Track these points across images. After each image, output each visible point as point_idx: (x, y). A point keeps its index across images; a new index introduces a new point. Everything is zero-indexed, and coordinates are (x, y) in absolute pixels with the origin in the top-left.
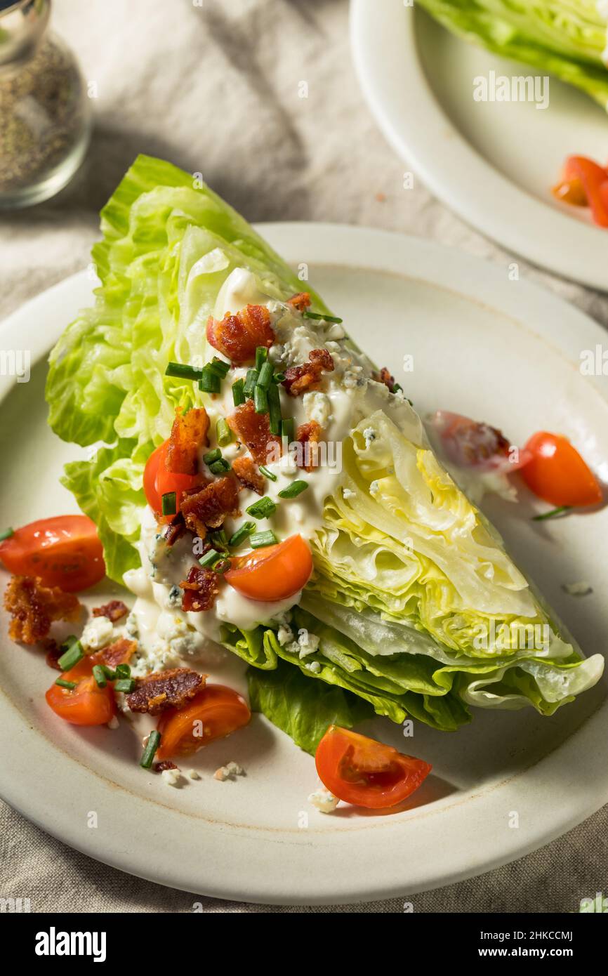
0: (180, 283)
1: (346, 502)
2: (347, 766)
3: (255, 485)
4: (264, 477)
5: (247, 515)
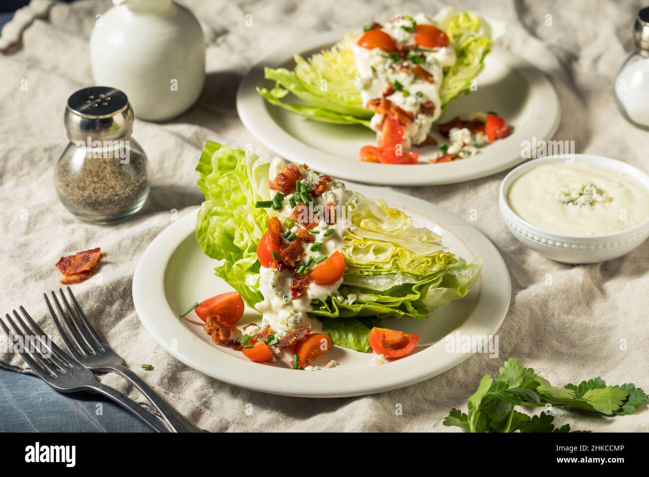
0: (249, 174)
1: (352, 232)
2: (384, 343)
3: (310, 240)
4: (313, 234)
5: (309, 253)
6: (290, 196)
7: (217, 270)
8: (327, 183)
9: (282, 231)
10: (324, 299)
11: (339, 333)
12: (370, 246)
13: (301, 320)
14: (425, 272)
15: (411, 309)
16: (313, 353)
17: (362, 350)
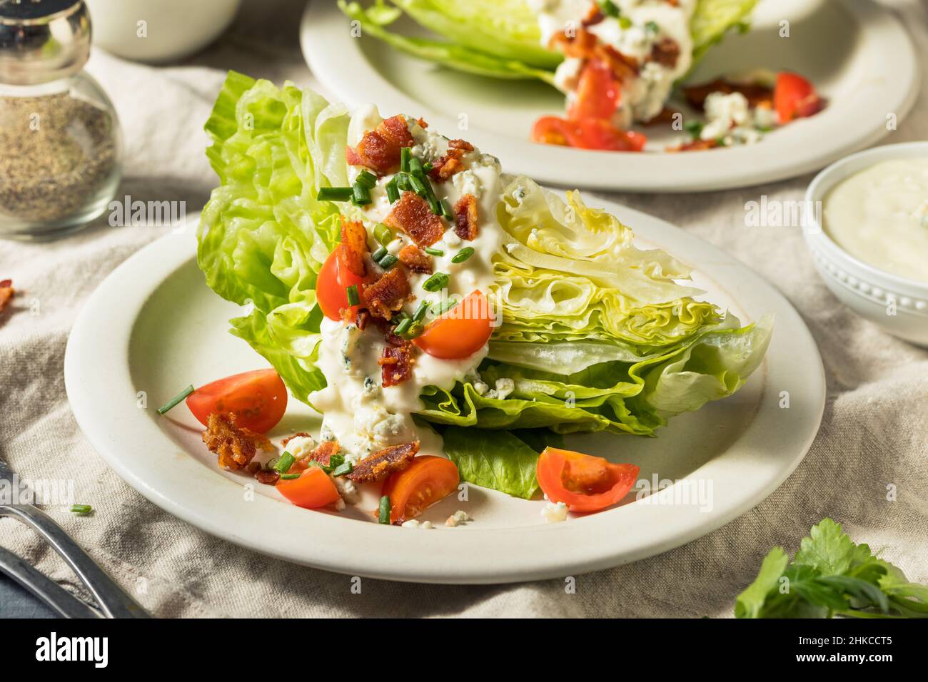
0: (308, 135)
1: (511, 255)
2: (567, 480)
3: (423, 267)
4: (431, 256)
5: (421, 293)
6: (387, 180)
7: (236, 323)
8: (464, 156)
9: (369, 248)
10: (447, 387)
11: (476, 457)
12: (546, 283)
13: (400, 430)
14: (656, 338)
15: (624, 413)
16: (420, 495)
17: (522, 494)
